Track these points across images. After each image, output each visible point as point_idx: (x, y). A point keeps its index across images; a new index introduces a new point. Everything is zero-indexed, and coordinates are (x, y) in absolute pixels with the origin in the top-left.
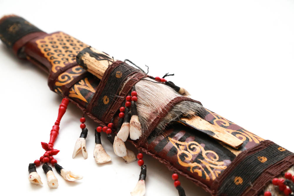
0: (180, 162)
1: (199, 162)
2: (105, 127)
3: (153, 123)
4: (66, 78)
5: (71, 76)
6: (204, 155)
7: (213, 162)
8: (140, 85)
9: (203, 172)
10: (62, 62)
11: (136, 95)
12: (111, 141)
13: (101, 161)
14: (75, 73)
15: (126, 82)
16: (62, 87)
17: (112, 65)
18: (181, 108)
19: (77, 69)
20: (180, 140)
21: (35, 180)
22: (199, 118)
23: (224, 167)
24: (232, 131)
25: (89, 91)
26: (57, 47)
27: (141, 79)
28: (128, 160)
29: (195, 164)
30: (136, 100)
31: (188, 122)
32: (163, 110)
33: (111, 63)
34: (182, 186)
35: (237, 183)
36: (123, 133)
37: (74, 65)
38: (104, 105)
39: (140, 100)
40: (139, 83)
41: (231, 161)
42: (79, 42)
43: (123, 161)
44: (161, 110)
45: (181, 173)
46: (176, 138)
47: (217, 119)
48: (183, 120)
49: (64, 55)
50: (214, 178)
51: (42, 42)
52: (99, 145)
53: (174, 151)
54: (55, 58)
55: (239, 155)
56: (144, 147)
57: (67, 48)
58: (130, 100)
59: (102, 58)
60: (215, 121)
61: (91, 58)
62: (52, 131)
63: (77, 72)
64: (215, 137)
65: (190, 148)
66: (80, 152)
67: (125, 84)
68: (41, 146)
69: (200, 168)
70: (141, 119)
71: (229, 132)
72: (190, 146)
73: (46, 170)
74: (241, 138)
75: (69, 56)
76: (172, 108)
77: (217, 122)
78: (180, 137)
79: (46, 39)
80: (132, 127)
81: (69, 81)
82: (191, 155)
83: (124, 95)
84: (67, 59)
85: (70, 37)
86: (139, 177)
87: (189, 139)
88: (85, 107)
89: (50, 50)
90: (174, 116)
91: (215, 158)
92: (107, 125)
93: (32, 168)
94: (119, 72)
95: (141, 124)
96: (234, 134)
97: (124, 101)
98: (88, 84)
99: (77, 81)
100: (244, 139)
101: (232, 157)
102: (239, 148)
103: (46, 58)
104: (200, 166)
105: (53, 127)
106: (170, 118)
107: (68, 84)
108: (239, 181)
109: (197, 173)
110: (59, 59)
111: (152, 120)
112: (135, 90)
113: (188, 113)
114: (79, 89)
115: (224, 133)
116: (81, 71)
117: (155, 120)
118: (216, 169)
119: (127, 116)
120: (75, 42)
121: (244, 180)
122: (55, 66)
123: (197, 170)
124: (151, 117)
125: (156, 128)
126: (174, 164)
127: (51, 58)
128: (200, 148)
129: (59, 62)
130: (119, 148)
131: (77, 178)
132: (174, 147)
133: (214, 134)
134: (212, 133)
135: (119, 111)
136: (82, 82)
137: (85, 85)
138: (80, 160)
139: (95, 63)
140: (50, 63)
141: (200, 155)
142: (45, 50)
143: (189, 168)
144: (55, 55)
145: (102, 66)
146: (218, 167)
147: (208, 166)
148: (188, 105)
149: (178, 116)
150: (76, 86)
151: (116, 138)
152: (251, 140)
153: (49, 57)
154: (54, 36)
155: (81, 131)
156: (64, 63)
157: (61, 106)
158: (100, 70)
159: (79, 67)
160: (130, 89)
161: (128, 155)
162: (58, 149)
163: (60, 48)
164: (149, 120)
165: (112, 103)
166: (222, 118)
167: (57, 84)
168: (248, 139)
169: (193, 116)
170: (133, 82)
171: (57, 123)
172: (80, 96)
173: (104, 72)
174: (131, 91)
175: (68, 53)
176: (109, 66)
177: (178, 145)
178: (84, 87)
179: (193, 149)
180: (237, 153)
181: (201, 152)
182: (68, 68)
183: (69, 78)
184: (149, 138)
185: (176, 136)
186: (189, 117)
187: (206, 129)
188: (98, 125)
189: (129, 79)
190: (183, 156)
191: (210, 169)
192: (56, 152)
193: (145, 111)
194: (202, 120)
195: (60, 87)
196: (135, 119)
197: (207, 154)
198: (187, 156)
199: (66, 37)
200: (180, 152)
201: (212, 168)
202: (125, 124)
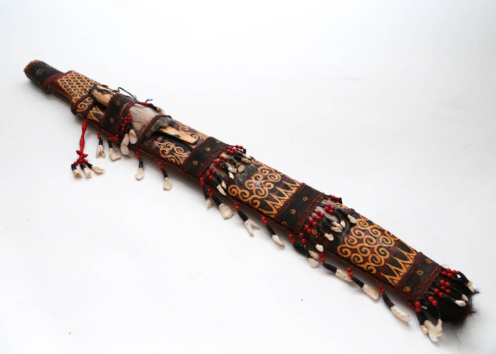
0: (162, 155)
1: (173, 154)
2: (114, 137)
3: (143, 133)
4: (83, 106)
5: (86, 104)
6: (175, 150)
7: (181, 154)
8: (132, 109)
9: (175, 160)
10: (78, 95)
11: (131, 116)
12: (119, 146)
13: (114, 159)
14: (88, 103)
15: (123, 108)
16: (82, 113)
17: (113, 97)
18: (159, 122)
19: (89, 100)
20: (161, 142)
21: (78, 174)
22: (170, 127)
23: (187, 156)
24: (190, 133)
25: (100, 114)
26: (72, 84)
27: (132, 106)
28: (130, 156)
29: (171, 156)
30: (131, 120)
31: (164, 131)
32: (149, 125)
34: (164, 169)
35: (195, 164)
36: (125, 141)
37: (86, 97)
38: (111, 123)
39: (134, 119)
40: (131, 108)
41: (191, 151)
42: (86, 78)
43: (127, 157)
44: (147, 124)
45: (163, 161)
46: (158, 141)
47: (181, 127)
48: (161, 129)
49: (78, 90)
50: (182, 162)
51: (61, 81)
52: (111, 149)
53: (158, 149)
54: (73, 93)
55: (195, 148)
56: (140, 148)
57: (80, 84)
58: (128, 120)
59: (105, 93)
61: (98, 93)
62: (80, 142)
63: (90, 101)
64: (181, 138)
65: (167, 147)
66: (100, 154)
67: (123, 109)
68: (76, 153)
69: (174, 158)
70: (136, 131)
71: (188, 134)
72: (167, 145)
73: (82, 168)
74: (195, 138)
75: (82, 90)
76: (154, 123)
77: (181, 128)
78: (160, 140)
79: (64, 78)
80: (131, 137)
81: (86, 108)
82: (167, 150)
83: (123, 117)
84: (81, 93)
85: (79, 76)
86: (138, 166)
87: (166, 141)
88: (99, 125)
89: (68, 86)
90: (155, 128)
91: (182, 151)
92: (114, 136)
93: (74, 167)
94: (118, 102)
95: (136, 135)
96: (191, 135)
97: (124, 120)
98: (98, 110)
99: (90, 108)
101: (191, 149)
102: (195, 143)
103: (67, 93)
104: (173, 156)
105: (81, 139)
106: (153, 129)
107: (85, 111)
108: (196, 163)
109: (172, 161)
110: (76, 93)
111: (143, 131)
112: (129, 113)
113: (163, 125)
114: (93, 113)
115: (185, 136)
116: (92, 100)
117: (144, 131)
118: (183, 158)
119: (127, 130)
120: (84, 79)
121: (198, 162)
122: (74, 98)
123: (172, 159)
124: (142, 129)
125: (145, 136)
126: (158, 156)
127: (70, 93)
128: (172, 146)
129: (76, 95)
130: (125, 150)
131: (102, 170)
132: (157, 146)
133: (180, 137)
135: (121, 127)
136: (94, 109)
137: (96, 110)
138: (101, 159)
139: (102, 97)
140: (70, 96)
141: (173, 150)
142: (65, 87)
143: (167, 158)
144: (73, 91)
145: (107, 98)
146: (184, 156)
147: (178, 156)
148: (163, 120)
149: (158, 127)
150: (91, 111)
151: (122, 144)
152: (201, 138)
153: (68, 92)
154: (68, 75)
155: (98, 141)
156: (80, 95)
157: (83, 126)
158: (106, 101)
159: (89, 98)
160: (127, 112)
161: (130, 153)
162: (87, 154)
163: (75, 84)
164: (141, 132)
165: (116, 121)
166: (184, 126)
167: (78, 110)
168: (199, 138)
169: (167, 126)
170: (128, 108)
171: (83, 137)
172: (94, 118)
173: (108, 102)
174: (127, 114)
175: (81, 88)
176: (111, 98)
177: (160, 145)
178: (96, 112)
179: (169, 147)
180: (194, 147)
181: (174, 148)
182: (83, 99)
183: (85, 106)
184: (142, 142)
185: (158, 139)
186: (165, 128)
187: (175, 134)
188: (109, 136)
189: (125, 106)
190: (163, 151)
191: (179, 158)
192: (86, 156)
193: (138, 126)
194: (173, 129)
195: (80, 113)
196: (132, 131)
197: (177, 149)
198: (166, 151)
199: (76, 75)
200: (161, 149)
201: (180, 157)
202: (126, 135)
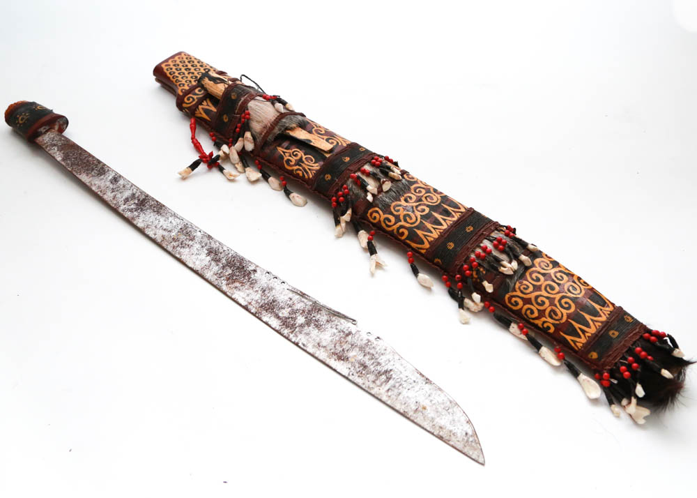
0: (286, 166)
1: (300, 165)
3: (264, 136)
4: (191, 99)
5: (195, 97)
6: (304, 159)
7: (311, 164)
8: (251, 104)
9: (303, 173)
10: (186, 84)
11: (249, 114)
14: (198, 95)
15: (240, 102)
17: (228, 88)
18: (285, 122)
19: (199, 91)
20: (286, 149)
22: (300, 129)
23: (318, 168)
24: (325, 137)
25: (212, 111)
26: (180, 69)
27: (252, 99)
29: (297, 167)
30: (249, 119)
31: (292, 134)
32: (271, 125)
33: (226, 86)
35: (327, 179)
37: (195, 87)
38: (224, 122)
39: (252, 118)
40: (250, 102)
41: (324, 162)
42: (199, 62)
44: (269, 125)
45: (287, 175)
46: (283, 147)
47: (316, 128)
48: (288, 132)
49: (187, 77)
50: (311, 176)
51: (166, 65)
53: (282, 158)
54: (179, 81)
55: (330, 157)
56: (259, 155)
57: (190, 69)
58: (245, 118)
59: (219, 81)
60: (313, 130)
61: (209, 81)
63: (200, 93)
64: (312, 144)
65: (293, 155)
67: (239, 104)
69: (300, 170)
70: (253, 134)
71: (323, 139)
72: (293, 153)
74: (332, 143)
75: (192, 77)
76: (278, 122)
77: (315, 130)
78: (285, 147)
80: (246, 142)
81: (194, 103)
82: (293, 159)
83: (239, 114)
84: (190, 81)
85: (191, 58)
87: (293, 146)
88: (210, 125)
89: (174, 73)
90: (280, 130)
91: (312, 161)
94: (234, 94)
96: (327, 140)
97: (240, 119)
98: (210, 104)
99: (200, 102)
100: (335, 143)
101: (324, 158)
102: (330, 151)
103: (172, 82)
104: (301, 168)
106: (277, 131)
107: (194, 105)
108: (328, 177)
109: (298, 174)
110: (183, 82)
111: (263, 134)
112: (247, 109)
113: (291, 126)
114: (203, 109)
115: (319, 140)
116: (203, 92)
117: (265, 134)
118: (313, 170)
120: (196, 63)
121: (332, 176)
122: (180, 89)
123: (298, 172)
124: (262, 131)
125: (266, 140)
126: (282, 168)
127: (176, 81)
128: (300, 154)
129: (184, 85)
132: (281, 154)
134: (310, 141)
136: (205, 103)
137: (208, 105)
139: (214, 87)
140: (176, 85)
141: (301, 160)
142: (170, 73)
143: (293, 170)
144: (180, 79)
145: (219, 89)
146: (314, 168)
147: (306, 168)
148: (291, 119)
149: (283, 129)
150: (200, 107)
152: (340, 144)
153: (174, 80)
154: (176, 58)
156: (188, 85)
157: (191, 124)
158: (219, 92)
159: (199, 88)
160: (244, 107)
163: (183, 70)
164: (260, 136)
165: (230, 120)
166: (320, 127)
167: (184, 105)
168: (338, 143)
169: (295, 128)
170: (246, 102)
172: (204, 116)
173: (221, 94)
174: (244, 111)
175: (191, 75)
176: (226, 89)
177: (284, 152)
178: (207, 107)
179: (296, 155)
180: (328, 156)
181: (302, 157)
182: (191, 90)
183: (194, 100)
185: (283, 145)
186: (292, 129)
187: (305, 138)
189: (243, 99)
190: (288, 161)
191: (308, 170)
193: (257, 127)
194: (304, 131)
195: (187, 108)
196: (248, 134)
197: (306, 158)
198: (291, 161)
199: (187, 58)
200: (285, 159)
201: (309, 169)
202: (240, 139)
